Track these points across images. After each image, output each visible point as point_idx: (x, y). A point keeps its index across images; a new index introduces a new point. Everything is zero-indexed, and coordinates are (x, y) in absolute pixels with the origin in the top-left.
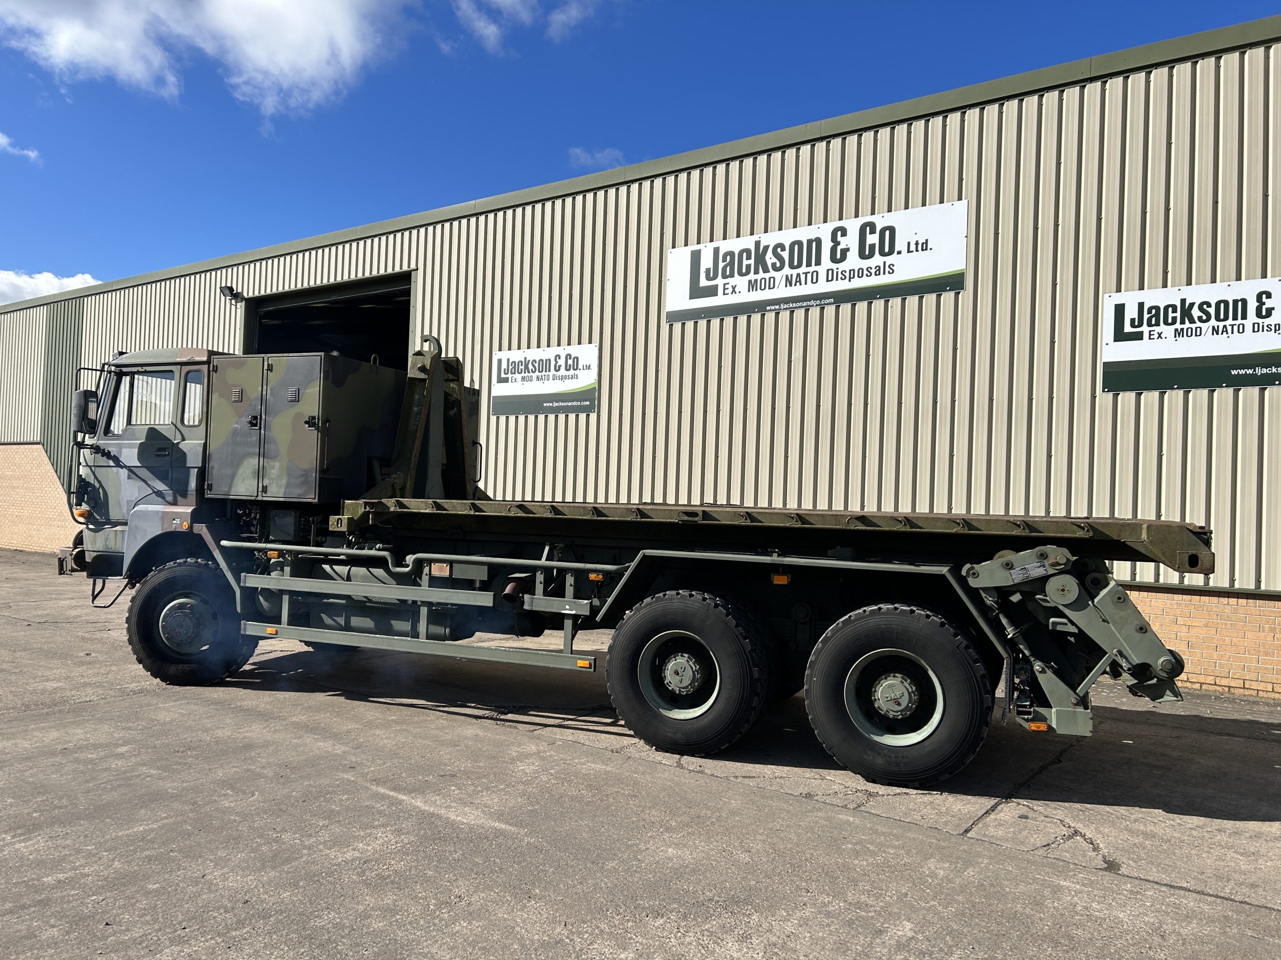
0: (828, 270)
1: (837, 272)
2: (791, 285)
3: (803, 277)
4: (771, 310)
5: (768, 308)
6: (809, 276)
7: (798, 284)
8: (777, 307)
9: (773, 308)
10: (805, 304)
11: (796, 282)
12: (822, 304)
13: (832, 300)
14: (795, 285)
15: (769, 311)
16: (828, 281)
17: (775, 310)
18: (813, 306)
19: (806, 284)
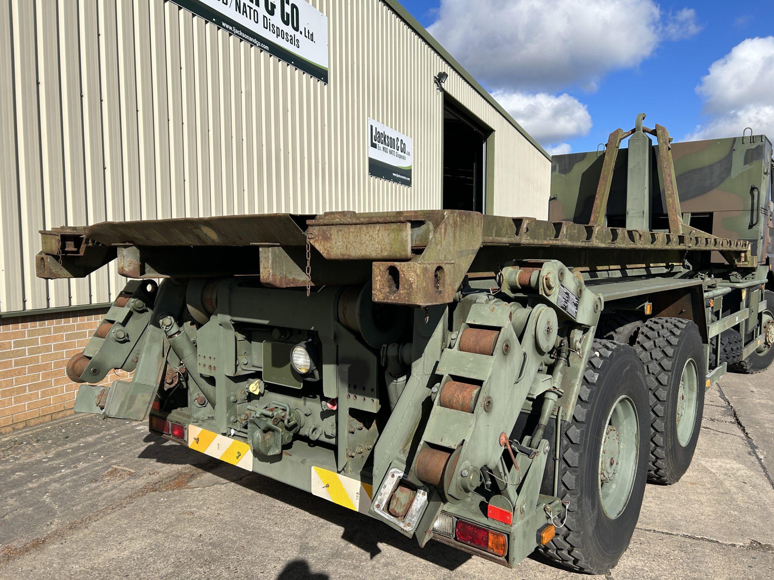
0: (264, 17)
1: (270, 23)
2: (240, 12)
3: (248, 9)
4: (225, 28)
5: (224, 24)
6: (252, 11)
7: (245, 14)
8: (231, 28)
9: (227, 26)
10: (251, 39)
11: (243, 12)
12: (261, 47)
13: (267, 47)
14: (243, 14)
15: (223, 27)
16: (264, 27)
17: (228, 30)
18: (256, 45)
19: (250, 19)
